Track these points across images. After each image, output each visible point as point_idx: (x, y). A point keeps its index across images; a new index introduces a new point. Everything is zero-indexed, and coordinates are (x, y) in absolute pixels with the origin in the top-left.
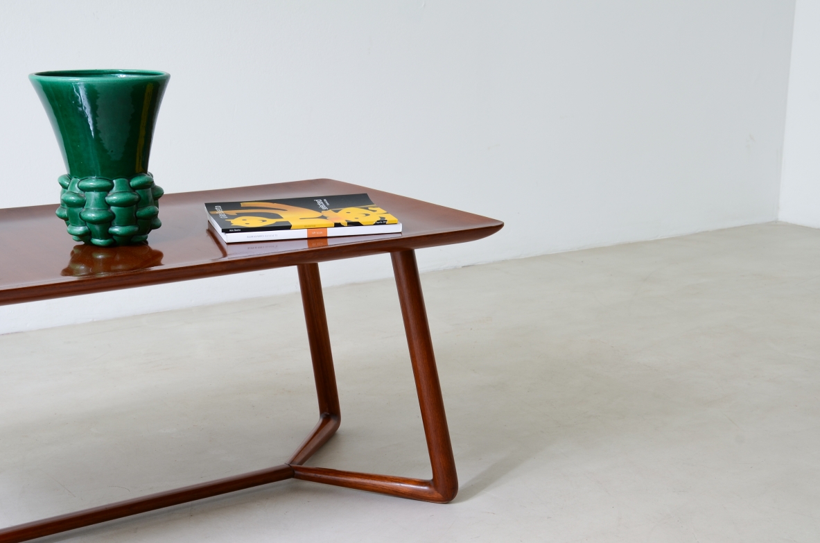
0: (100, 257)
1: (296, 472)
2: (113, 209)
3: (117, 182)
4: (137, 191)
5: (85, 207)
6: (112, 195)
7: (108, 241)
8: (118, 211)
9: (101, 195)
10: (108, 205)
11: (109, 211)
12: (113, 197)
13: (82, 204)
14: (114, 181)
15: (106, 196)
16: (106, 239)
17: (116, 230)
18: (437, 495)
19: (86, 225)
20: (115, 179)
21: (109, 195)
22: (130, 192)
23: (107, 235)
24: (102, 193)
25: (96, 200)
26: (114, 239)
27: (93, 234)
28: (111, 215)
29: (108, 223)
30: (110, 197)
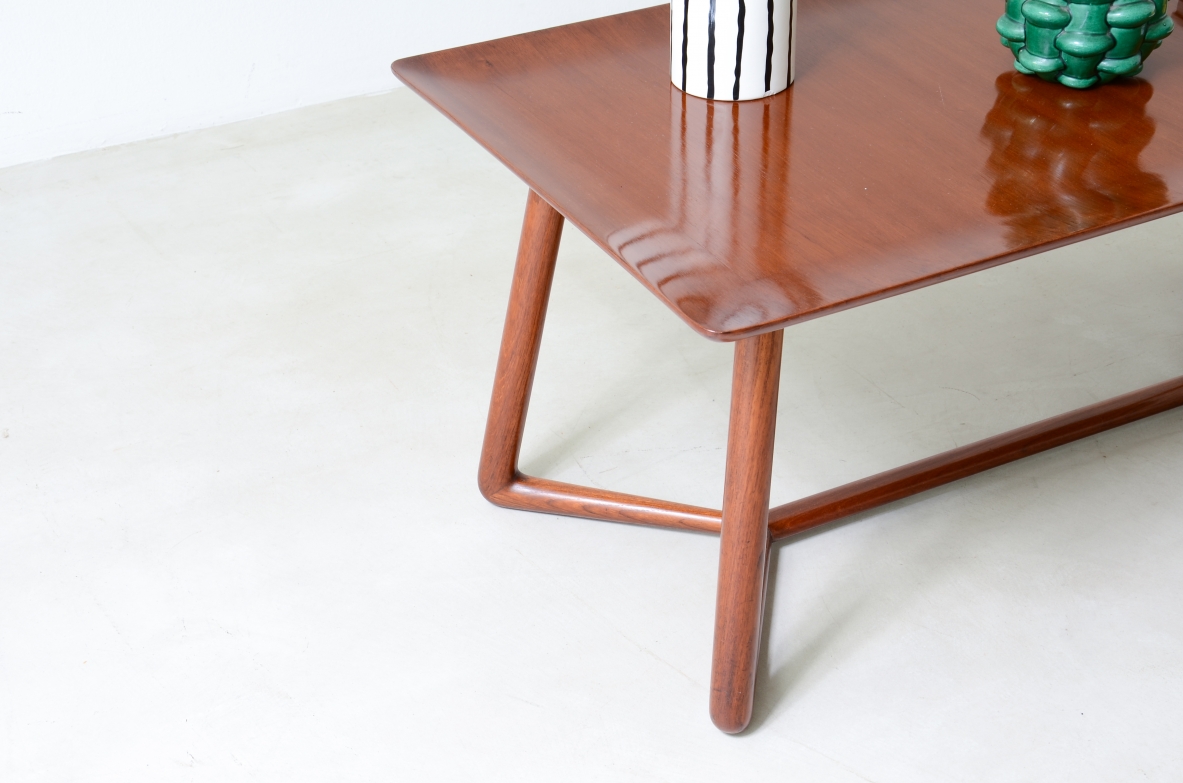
0: (1068, 105)
2: (1114, 31)
5: (1066, 29)
6: (1118, 10)
7: (1091, 80)
8: (1122, 34)
9: (1100, 9)
10: (1108, 26)
11: (1108, 35)
12: (1116, 15)
13: (1062, 25)
15: (1108, 11)
16: (1088, 78)
17: (1106, 64)
19: (1060, 57)
21: (1112, 8)
23: (1092, 71)
25: (1090, 18)
26: (1099, 78)
27: (1068, 70)
28: (1111, 41)
29: (1100, 56)
30: (1114, 12)
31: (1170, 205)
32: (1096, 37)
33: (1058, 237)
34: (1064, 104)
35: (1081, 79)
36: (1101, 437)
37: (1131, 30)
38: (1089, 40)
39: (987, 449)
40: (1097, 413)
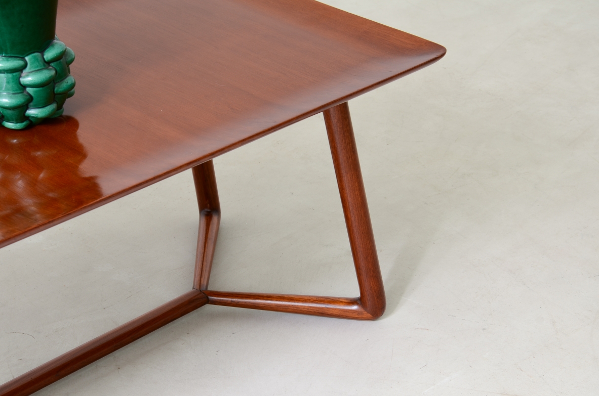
0: (15, 141)
1: (211, 298)
3: (30, 60)
4: (52, 64)
6: (27, 76)
7: (24, 123)
8: (36, 92)
9: (13, 77)
10: (24, 87)
11: (25, 93)
12: (28, 79)
14: (27, 58)
15: (20, 77)
16: (22, 122)
17: (32, 112)
18: (366, 314)
20: (27, 55)
22: (46, 68)
23: (23, 117)
24: (14, 74)
25: (8, 82)
26: (30, 121)
27: (5, 117)
28: (28, 97)
29: (25, 106)
30: (24, 77)
31: (103, 198)
32: (16, 95)
33: (21, 232)
34: (12, 141)
35: (17, 123)
36: (117, 353)
37: (41, 88)
38: (11, 98)
39: (29, 379)
40: (110, 338)
